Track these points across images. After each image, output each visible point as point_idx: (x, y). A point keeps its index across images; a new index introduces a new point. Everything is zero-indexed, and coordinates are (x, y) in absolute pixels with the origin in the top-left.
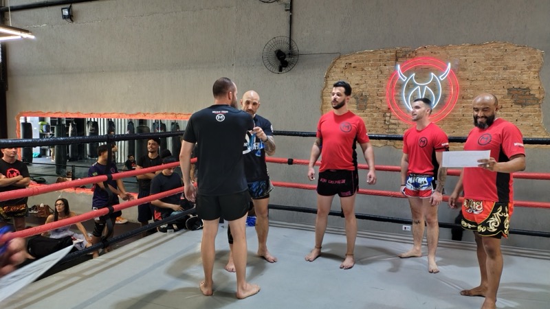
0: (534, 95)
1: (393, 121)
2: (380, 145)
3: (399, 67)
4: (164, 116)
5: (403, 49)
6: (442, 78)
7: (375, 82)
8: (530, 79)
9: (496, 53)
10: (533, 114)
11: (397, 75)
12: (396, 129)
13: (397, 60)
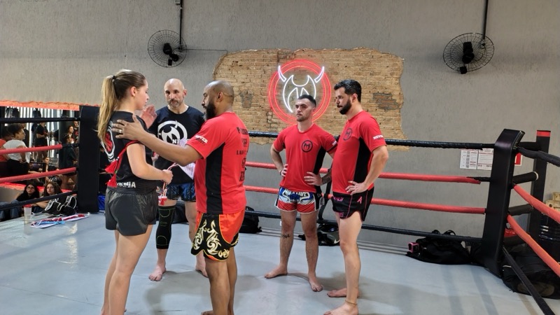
0: (395, 100)
1: (274, 120)
2: (262, 143)
3: (279, 67)
4: (57, 106)
5: (284, 51)
6: (317, 80)
7: (259, 81)
8: (391, 85)
9: (363, 59)
10: (394, 118)
11: (277, 76)
12: (276, 128)
13: (278, 61)
